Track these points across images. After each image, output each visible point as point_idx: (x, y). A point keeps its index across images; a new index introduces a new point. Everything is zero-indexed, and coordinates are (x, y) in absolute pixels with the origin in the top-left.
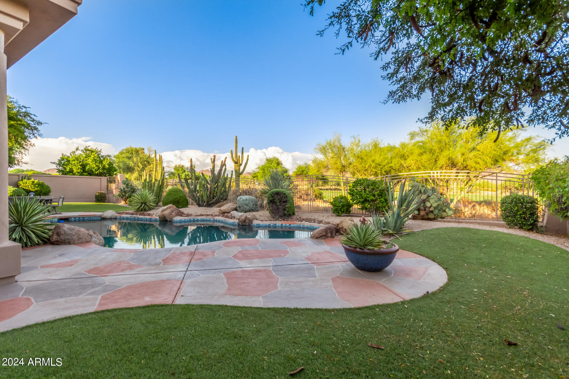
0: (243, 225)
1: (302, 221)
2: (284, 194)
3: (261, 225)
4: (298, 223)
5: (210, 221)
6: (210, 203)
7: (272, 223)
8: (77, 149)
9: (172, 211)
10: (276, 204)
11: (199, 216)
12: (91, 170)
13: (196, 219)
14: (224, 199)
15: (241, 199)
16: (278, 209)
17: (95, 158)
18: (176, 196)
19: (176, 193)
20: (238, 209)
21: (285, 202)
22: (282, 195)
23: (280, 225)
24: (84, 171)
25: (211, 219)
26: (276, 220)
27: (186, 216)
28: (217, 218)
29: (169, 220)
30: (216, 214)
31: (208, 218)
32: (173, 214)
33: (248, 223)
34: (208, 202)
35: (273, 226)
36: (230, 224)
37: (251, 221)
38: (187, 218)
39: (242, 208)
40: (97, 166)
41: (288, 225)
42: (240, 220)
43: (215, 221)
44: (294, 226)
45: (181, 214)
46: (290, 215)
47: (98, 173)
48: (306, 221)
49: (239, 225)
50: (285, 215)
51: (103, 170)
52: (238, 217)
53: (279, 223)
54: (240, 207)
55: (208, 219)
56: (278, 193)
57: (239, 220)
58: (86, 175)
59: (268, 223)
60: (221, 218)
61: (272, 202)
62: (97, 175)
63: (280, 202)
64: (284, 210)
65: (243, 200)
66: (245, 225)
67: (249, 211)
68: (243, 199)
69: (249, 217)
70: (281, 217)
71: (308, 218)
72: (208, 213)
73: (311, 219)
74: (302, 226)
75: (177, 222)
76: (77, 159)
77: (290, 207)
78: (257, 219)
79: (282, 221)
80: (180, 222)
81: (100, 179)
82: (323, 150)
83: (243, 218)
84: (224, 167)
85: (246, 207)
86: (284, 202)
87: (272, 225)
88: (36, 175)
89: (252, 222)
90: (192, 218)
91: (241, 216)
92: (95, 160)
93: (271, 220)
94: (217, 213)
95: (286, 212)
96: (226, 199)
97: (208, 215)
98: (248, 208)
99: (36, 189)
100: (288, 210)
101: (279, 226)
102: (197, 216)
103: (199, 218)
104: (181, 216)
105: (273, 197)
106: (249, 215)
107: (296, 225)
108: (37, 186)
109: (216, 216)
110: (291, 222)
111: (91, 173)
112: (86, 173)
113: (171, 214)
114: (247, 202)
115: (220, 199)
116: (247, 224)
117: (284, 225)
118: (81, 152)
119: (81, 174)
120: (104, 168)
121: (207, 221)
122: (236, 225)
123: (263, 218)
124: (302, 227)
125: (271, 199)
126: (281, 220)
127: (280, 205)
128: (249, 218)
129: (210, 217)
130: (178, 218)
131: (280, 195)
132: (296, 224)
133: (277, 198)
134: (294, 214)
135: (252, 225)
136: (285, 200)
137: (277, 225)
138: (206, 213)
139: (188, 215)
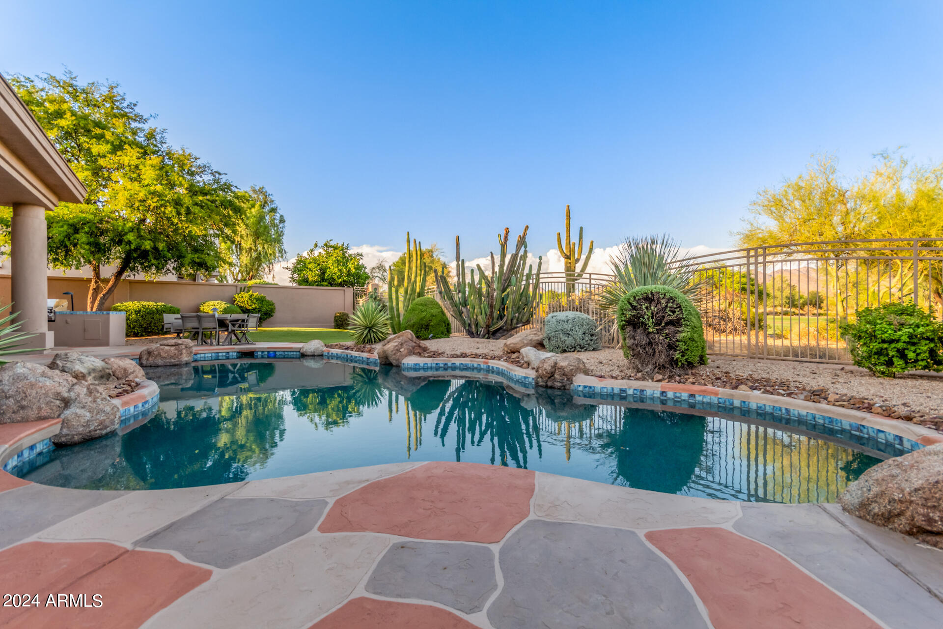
0: (546, 387)
1: (736, 387)
2: (672, 299)
3: (598, 390)
4: (723, 393)
5: (479, 370)
6: (492, 329)
7: (632, 386)
8: (316, 246)
9: (402, 344)
10: (645, 329)
11: (458, 356)
12: (333, 278)
13: (449, 364)
14: (524, 320)
15: (554, 320)
16: (650, 343)
17: (339, 258)
18: (424, 314)
19: (424, 308)
20: (545, 343)
21: (676, 323)
22: (663, 301)
23: (657, 394)
24: (323, 280)
25: (482, 366)
26: (643, 379)
27: (429, 357)
28: (494, 364)
29: (394, 362)
30: (496, 353)
31: (476, 362)
32: (402, 350)
33: (561, 381)
34: (488, 326)
35: (633, 396)
36: (517, 381)
37: (569, 376)
38: (429, 361)
39: (553, 342)
40: (340, 270)
41: (685, 396)
42: (540, 371)
43: (490, 370)
44: (707, 400)
45: (422, 351)
46: (690, 365)
47: (341, 282)
48: (752, 388)
49: (537, 385)
50: (673, 363)
51: (347, 276)
52: (535, 364)
53: (653, 388)
54: (549, 339)
55: (475, 366)
56: (649, 298)
57: (537, 371)
58: (327, 286)
59: (617, 385)
60: (502, 365)
61: (633, 323)
62: (341, 285)
63: (658, 323)
64: (672, 347)
65: (558, 322)
66: (551, 387)
67: (573, 349)
68: (559, 318)
69: (563, 364)
70: (662, 368)
71: (756, 376)
72: (479, 352)
73: (767, 380)
74: (737, 403)
75: (409, 369)
76: (315, 261)
77: (692, 339)
78: (587, 372)
79: (664, 383)
80: (416, 368)
81: (342, 292)
82: (777, 206)
83: (548, 367)
84: (523, 249)
85: (564, 338)
86: (671, 323)
87: (630, 392)
88: (258, 285)
89: (570, 380)
90: (440, 361)
91: (544, 361)
92: (338, 261)
93: (629, 378)
94: (499, 352)
95: (677, 355)
96: (528, 322)
97: (477, 356)
98: (569, 341)
99: (253, 306)
100: (684, 347)
101: (653, 399)
102: (453, 356)
103: (458, 361)
104: (420, 355)
105: (634, 308)
106: (565, 361)
107: (715, 400)
108: (255, 301)
109: (494, 358)
110: (696, 388)
111: (331, 283)
112: (326, 282)
113: (398, 350)
114: (568, 327)
115: (515, 321)
116: (559, 384)
117: (670, 395)
118: (321, 250)
119: (318, 283)
120: (349, 274)
121: (473, 369)
122: (530, 383)
123: (605, 370)
124: (740, 408)
125: (629, 314)
126: (660, 377)
127: (658, 332)
128: (562, 368)
129: (480, 360)
130: (411, 361)
131: (659, 302)
132: (716, 394)
133: (647, 312)
134: (702, 361)
135: (572, 387)
136: (673, 317)
137: (649, 393)
138: (475, 351)
139: (435, 354)
